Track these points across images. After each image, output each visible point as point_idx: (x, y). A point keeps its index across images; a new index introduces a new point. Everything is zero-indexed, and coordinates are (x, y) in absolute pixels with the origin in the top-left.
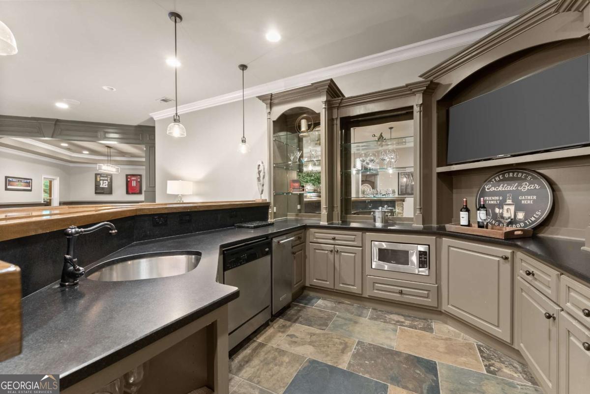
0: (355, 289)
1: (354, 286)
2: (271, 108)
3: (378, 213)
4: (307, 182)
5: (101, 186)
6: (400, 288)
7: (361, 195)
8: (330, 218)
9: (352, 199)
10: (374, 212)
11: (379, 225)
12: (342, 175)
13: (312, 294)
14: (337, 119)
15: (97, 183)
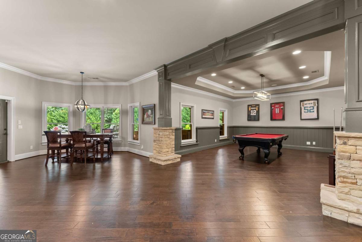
5: (252, 114)
15: (249, 112)
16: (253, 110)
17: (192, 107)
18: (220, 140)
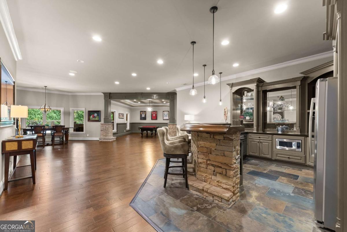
0: (269, 156)
1: (268, 155)
2: (232, 88)
3: (280, 128)
4: (247, 116)
5: (142, 116)
6: (288, 156)
7: (272, 121)
8: (257, 130)
9: (267, 122)
10: (278, 128)
11: (280, 132)
12: (263, 113)
13: (249, 158)
14: (261, 91)
15: (141, 115)
16: (143, 114)
17: (115, 112)
18: (127, 131)
